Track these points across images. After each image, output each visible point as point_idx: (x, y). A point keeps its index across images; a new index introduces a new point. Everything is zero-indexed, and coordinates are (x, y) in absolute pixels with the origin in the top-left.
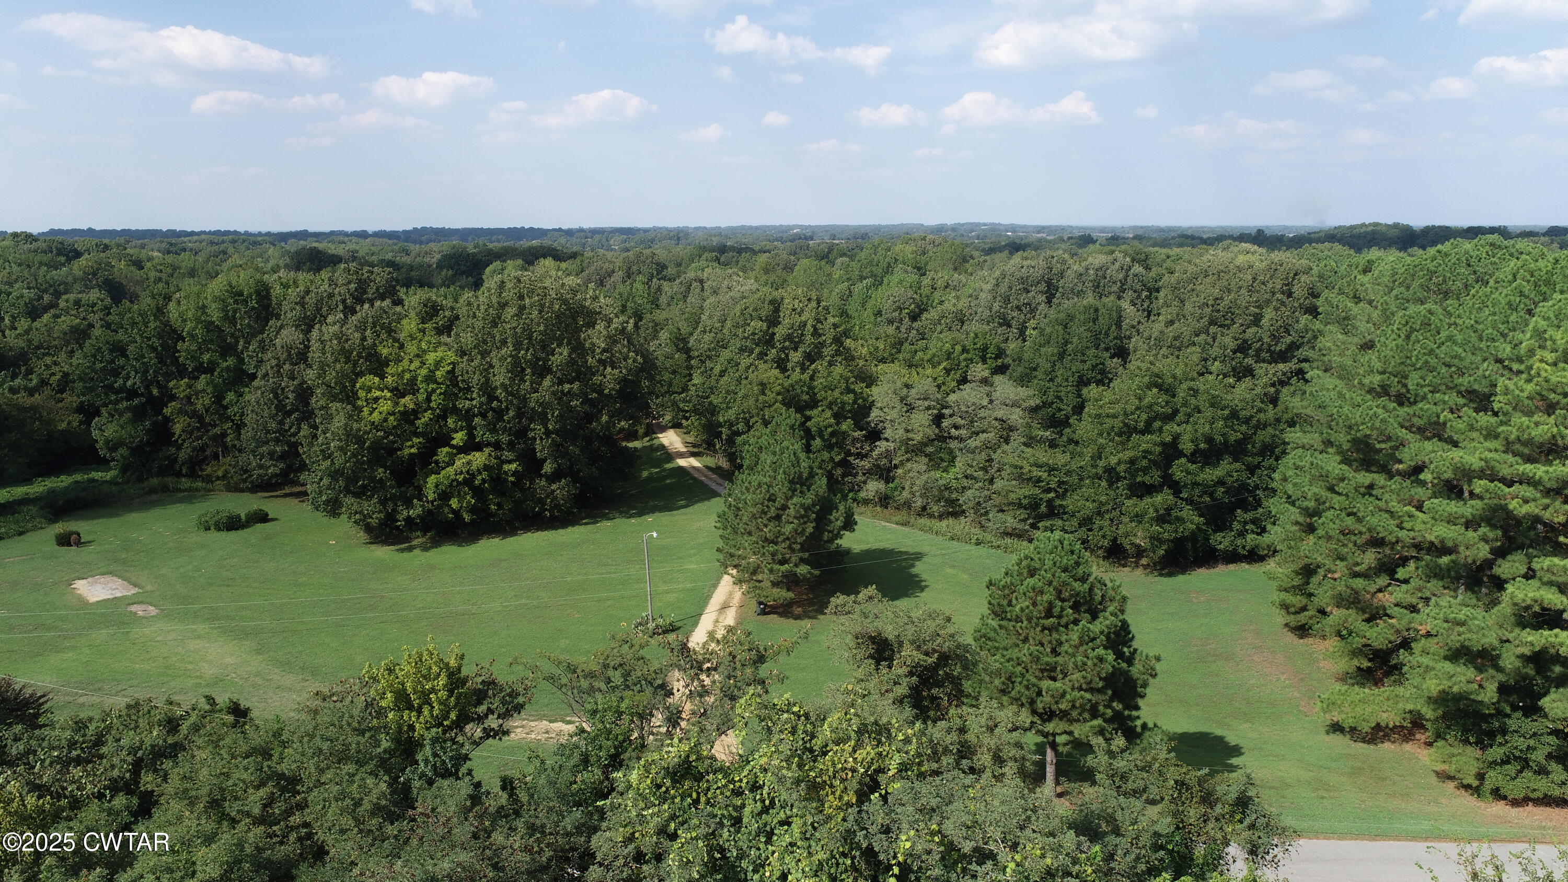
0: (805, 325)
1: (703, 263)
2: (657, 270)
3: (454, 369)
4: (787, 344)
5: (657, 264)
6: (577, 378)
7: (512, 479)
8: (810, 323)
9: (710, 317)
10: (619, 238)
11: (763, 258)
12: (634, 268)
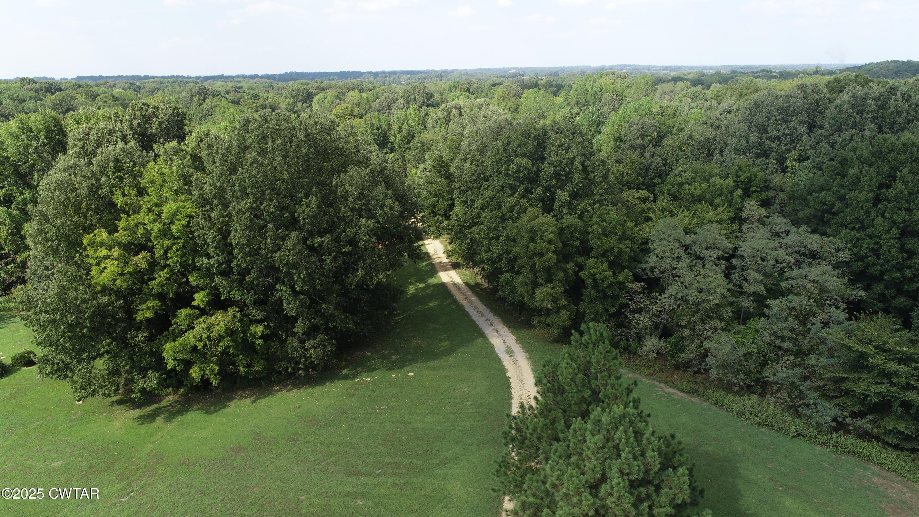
0: (573, 162)
1: (458, 93)
2: (427, 98)
3: (189, 223)
4: (554, 182)
5: (427, 94)
6: (328, 231)
7: (259, 342)
8: (579, 159)
9: (469, 145)
10: (406, 77)
11: (499, 90)
12: (412, 97)
